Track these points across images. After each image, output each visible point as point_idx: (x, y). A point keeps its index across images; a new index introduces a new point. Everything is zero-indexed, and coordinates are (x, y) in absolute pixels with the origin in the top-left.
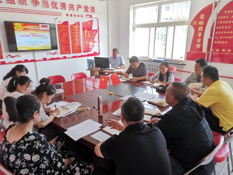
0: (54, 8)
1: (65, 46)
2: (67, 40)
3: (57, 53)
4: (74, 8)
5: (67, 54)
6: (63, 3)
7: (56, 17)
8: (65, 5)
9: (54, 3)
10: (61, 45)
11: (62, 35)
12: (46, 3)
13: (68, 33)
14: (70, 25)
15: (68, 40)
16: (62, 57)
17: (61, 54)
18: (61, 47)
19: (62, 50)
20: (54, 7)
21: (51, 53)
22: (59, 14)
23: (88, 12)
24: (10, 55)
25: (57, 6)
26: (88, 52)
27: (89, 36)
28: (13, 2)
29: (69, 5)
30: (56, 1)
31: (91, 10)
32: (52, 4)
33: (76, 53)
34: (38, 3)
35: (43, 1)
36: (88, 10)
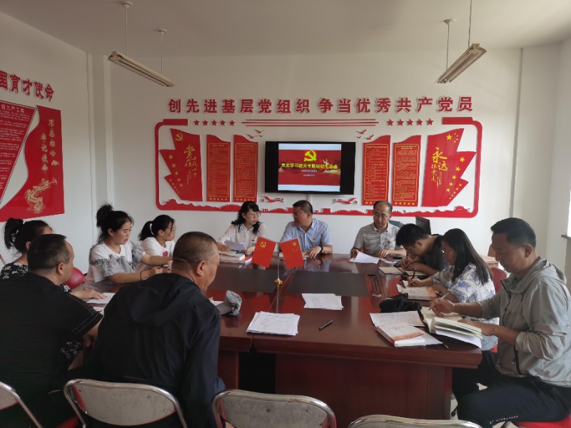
0: (362, 111)
1: (375, 187)
2: (382, 175)
3: (354, 200)
4: (410, 106)
6: (384, 99)
7: (361, 129)
8: (386, 102)
9: (362, 101)
10: (367, 185)
11: (371, 164)
12: (345, 104)
13: (385, 161)
14: (395, 144)
15: (385, 175)
16: (365, 212)
17: (364, 203)
18: (366, 188)
19: (366, 196)
20: (361, 109)
21: (340, 201)
22: (372, 123)
23: (451, 110)
24: (267, 198)
25: (369, 107)
26: (437, 206)
27: (444, 168)
28: (286, 110)
29: (399, 102)
30: (366, 98)
31: (461, 106)
32: (358, 105)
33: (403, 205)
34: (330, 105)
35: (341, 101)
36: (451, 106)
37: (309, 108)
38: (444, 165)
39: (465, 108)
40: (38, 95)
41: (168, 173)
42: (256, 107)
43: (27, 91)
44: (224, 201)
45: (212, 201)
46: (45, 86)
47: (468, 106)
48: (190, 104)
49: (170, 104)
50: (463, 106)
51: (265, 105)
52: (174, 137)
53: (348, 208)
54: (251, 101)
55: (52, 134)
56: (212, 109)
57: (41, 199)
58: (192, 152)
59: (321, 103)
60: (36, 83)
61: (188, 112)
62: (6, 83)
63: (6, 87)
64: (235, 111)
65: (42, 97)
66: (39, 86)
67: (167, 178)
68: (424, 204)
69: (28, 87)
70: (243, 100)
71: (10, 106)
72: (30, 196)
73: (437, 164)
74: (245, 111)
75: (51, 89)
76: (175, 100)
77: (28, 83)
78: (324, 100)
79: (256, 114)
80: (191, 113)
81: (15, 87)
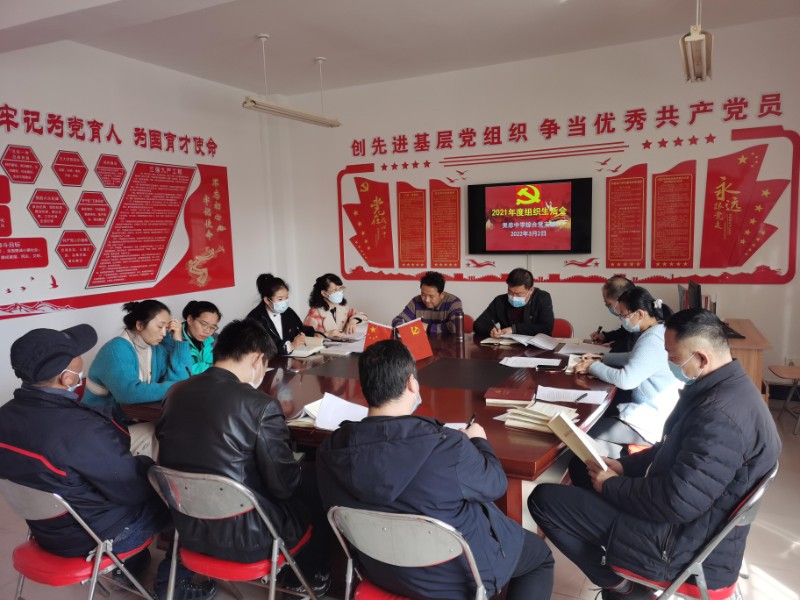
0: (602, 131)
1: (625, 241)
2: (636, 224)
3: (594, 261)
4: (677, 117)
5: (628, 267)
6: (636, 111)
7: (603, 158)
8: (639, 115)
9: (603, 117)
10: (612, 239)
11: (618, 208)
12: (577, 124)
13: (640, 202)
14: (654, 176)
15: (640, 223)
17: (608, 265)
18: (612, 244)
19: (612, 254)
20: (601, 129)
21: (573, 263)
22: (619, 147)
23: (745, 117)
24: (473, 261)
25: (613, 124)
26: (725, 267)
28: (496, 141)
29: (659, 112)
30: (609, 112)
31: (762, 110)
32: (597, 123)
33: (668, 266)
34: (556, 128)
35: (571, 120)
36: (745, 111)
37: (527, 135)
38: (735, 203)
39: (770, 111)
40: (198, 152)
41: (354, 234)
42: (456, 141)
43: (185, 149)
44: (420, 267)
45: (406, 267)
46: (206, 141)
47: (774, 108)
48: (376, 144)
49: (353, 147)
50: (766, 109)
51: (467, 136)
52: (359, 187)
53: (585, 272)
54: (450, 133)
55: (217, 195)
56: (402, 149)
57: (205, 270)
58: (380, 206)
59: (543, 125)
60: (195, 139)
61: (374, 154)
62: (160, 143)
63: (160, 148)
64: (430, 149)
65: (203, 154)
66: (199, 142)
67: (352, 240)
68: (704, 264)
69: (186, 144)
70: (439, 133)
71: (165, 168)
72: (193, 267)
73: (723, 203)
74: (443, 147)
75: (213, 143)
76: (358, 141)
77: (186, 140)
78: (546, 121)
79: (457, 149)
80: (378, 155)
81: (170, 146)
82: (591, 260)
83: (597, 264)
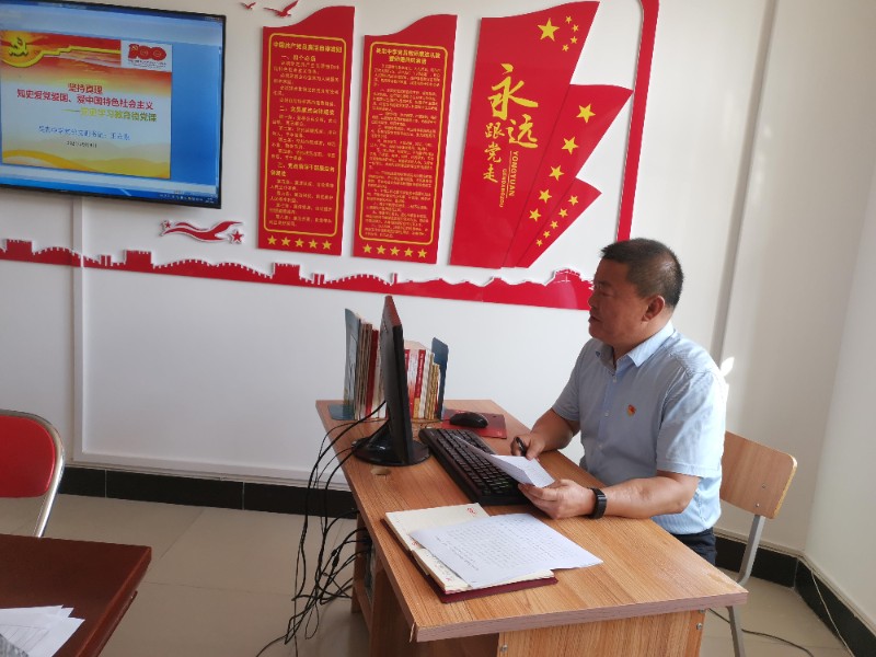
1: (301, 189)
2: (325, 150)
3: (231, 229)
5: (306, 249)
10: (273, 180)
11: (288, 106)
13: (336, 99)
14: (368, 40)
15: (335, 150)
16: (265, 270)
17: (263, 243)
18: (272, 193)
19: (271, 216)
21: (184, 229)
26: (497, 266)
27: (525, 139)
33: (387, 256)
38: (526, 127)
53: (212, 254)
68: (457, 258)
73: (505, 125)
82: (224, 226)
83: (237, 237)
